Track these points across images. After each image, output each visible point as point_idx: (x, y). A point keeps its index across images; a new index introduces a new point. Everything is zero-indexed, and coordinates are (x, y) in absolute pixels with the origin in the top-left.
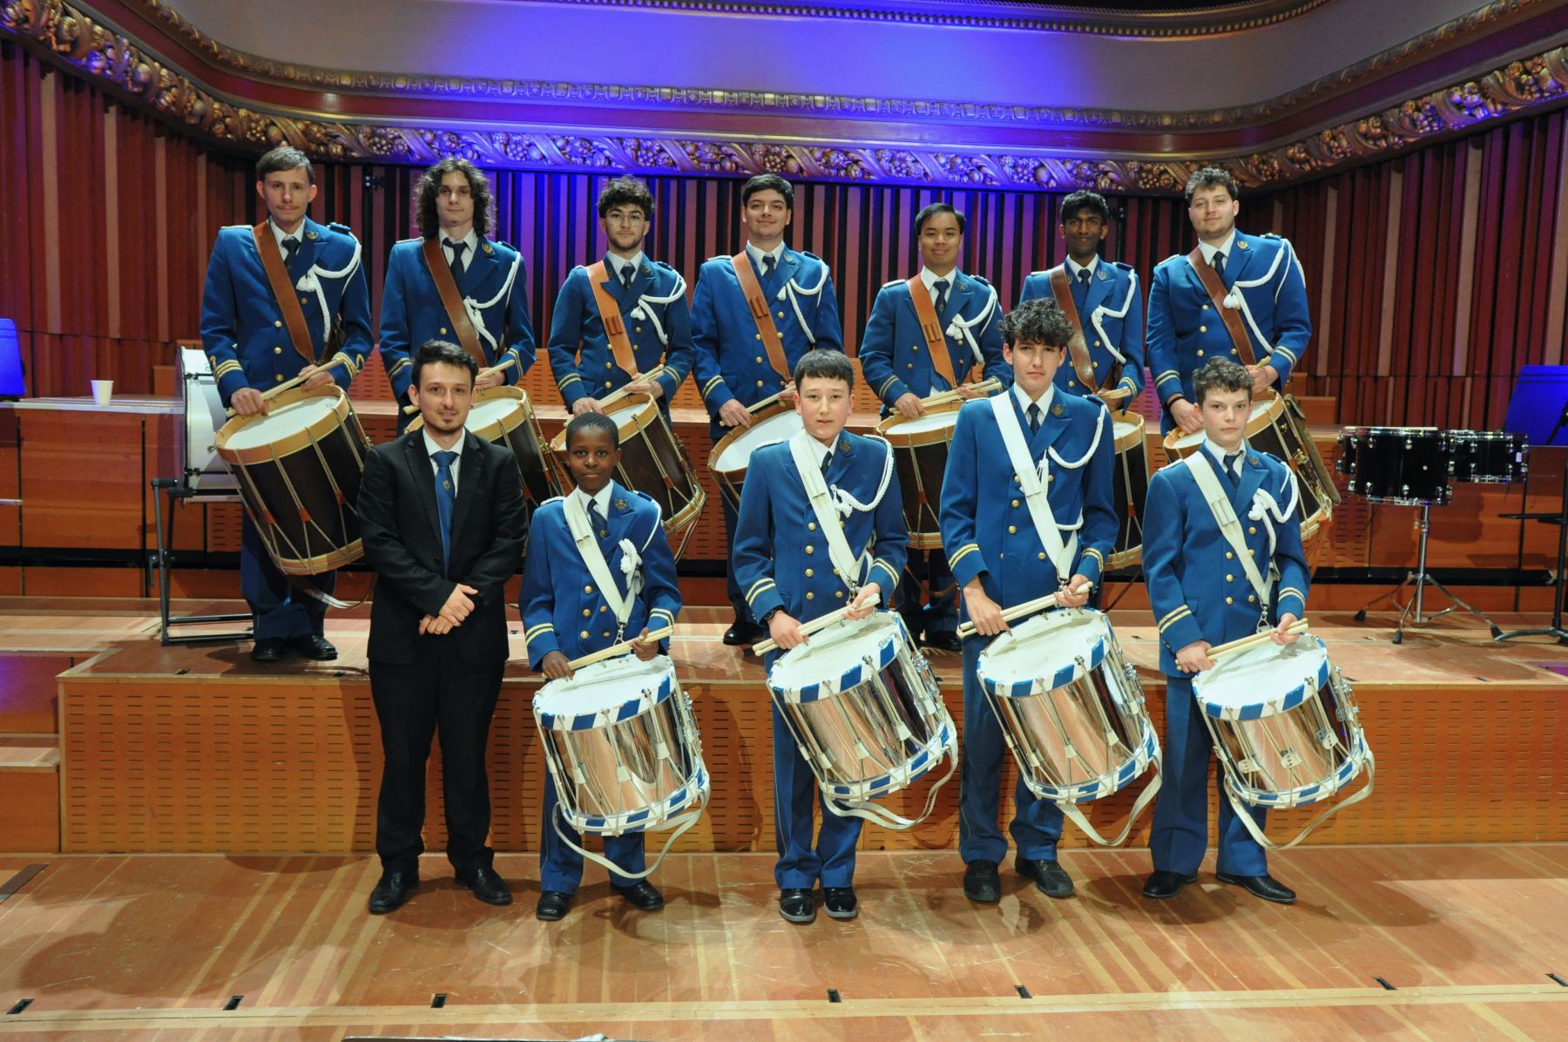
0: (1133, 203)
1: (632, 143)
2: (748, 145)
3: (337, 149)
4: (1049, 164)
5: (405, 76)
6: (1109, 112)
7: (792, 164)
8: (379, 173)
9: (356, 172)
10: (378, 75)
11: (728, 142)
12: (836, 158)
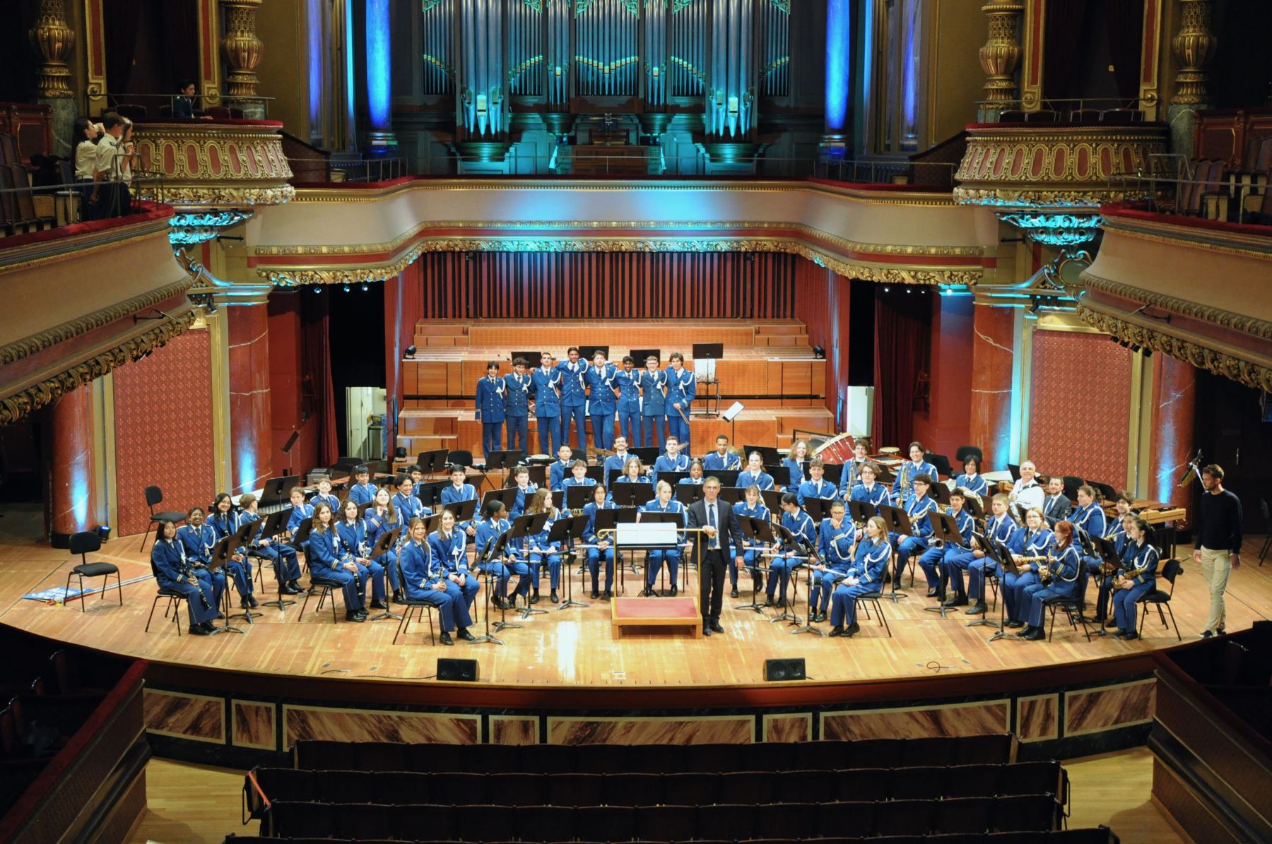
0: (757, 255)
1: (563, 243)
2: (606, 242)
3: (457, 249)
4: (721, 244)
5: (482, 222)
6: (744, 222)
7: (623, 249)
8: (471, 254)
9: (463, 255)
10: (472, 222)
11: (599, 241)
12: (640, 245)
